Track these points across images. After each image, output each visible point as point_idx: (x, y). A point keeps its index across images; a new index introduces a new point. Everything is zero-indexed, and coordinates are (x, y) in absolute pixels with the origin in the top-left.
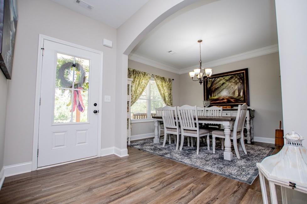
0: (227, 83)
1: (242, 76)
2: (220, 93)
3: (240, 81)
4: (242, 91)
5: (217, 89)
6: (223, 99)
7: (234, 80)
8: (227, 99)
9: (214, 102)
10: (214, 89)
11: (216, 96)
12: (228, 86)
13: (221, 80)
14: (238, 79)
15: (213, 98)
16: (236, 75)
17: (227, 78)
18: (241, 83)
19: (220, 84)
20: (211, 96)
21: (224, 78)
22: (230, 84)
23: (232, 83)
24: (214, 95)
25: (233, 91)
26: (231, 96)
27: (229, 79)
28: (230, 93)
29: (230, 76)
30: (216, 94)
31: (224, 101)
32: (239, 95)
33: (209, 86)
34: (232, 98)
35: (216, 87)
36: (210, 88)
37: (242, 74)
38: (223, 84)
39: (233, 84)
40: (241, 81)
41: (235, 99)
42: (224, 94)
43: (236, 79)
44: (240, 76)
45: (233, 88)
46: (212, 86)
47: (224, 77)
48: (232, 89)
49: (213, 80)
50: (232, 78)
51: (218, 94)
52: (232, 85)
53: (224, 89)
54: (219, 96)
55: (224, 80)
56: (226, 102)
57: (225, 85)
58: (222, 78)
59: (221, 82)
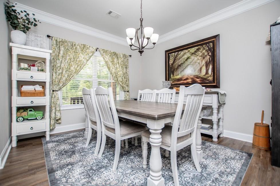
0: (192, 57)
1: (212, 46)
2: (183, 70)
3: (208, 54)
4: (211, 67)
5: (180, 66)
6: (187, 79)
7: (201, 52)
8: (192, 79)
9: (177, 82)
10: (177, 65)
11: (179, 75)
12: (194, 61)
13: (185, 54)
14: (207, 51)
15: (175, 77)
16: (204, 46)
17: (193, 50)
18: (210, 56)
19: (184, 59)
20: (173, 75)
21: (189, 51)
22: (196, 58)
23: (198, 57)
24: (177, 74)
25: (199, 68)
26: (197, 74)
27: (195, 52)
28: (195, 71)
29: (196, 48)
30: (179, 72)
31: (188, 81)
32: (207, 73)
33: (171, 62)
34: (198, 77)
35: (179, 64)
36: (172, 64)
37: (211, 44)
38: (188, 58)
39: (200, 58)
40: (210, 54)
41: (202, 78)
42: (189, 72)
43: (204, 51)
44: (209, 47)
45: (199, 63)
46: (174, 62)
47: (189, 49)
48: (198, 65)
49: (176, 54)
50: (198, 50)
51: (181, 72)
52: (198, 59)
53: (188, 65)
54: (182, 75)
55: (189, 53)
56: (190, 83)
57: (189, 60)
58: (186, 51)
59: (186, 57)
